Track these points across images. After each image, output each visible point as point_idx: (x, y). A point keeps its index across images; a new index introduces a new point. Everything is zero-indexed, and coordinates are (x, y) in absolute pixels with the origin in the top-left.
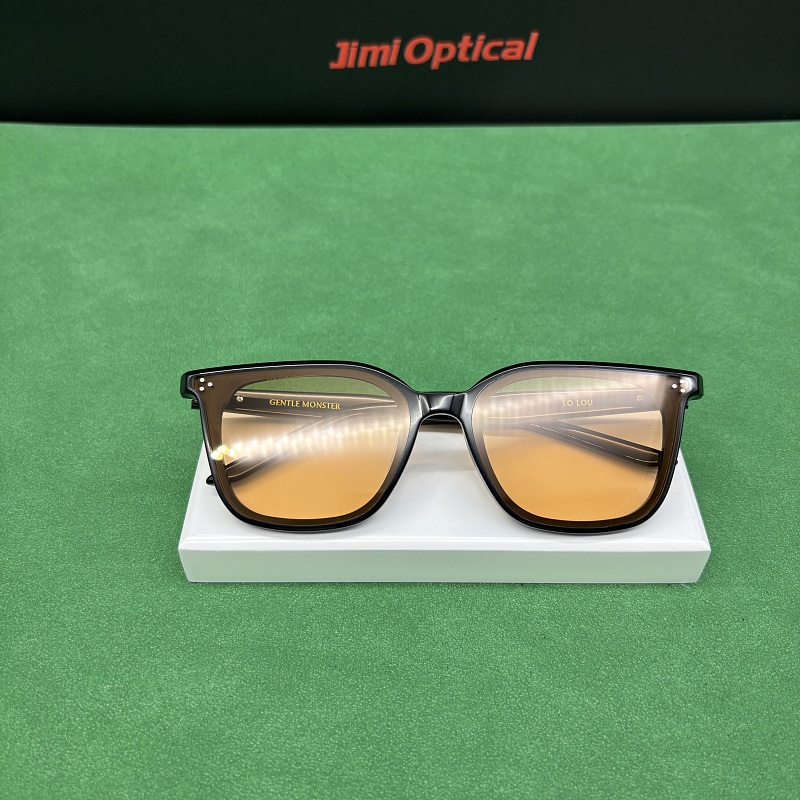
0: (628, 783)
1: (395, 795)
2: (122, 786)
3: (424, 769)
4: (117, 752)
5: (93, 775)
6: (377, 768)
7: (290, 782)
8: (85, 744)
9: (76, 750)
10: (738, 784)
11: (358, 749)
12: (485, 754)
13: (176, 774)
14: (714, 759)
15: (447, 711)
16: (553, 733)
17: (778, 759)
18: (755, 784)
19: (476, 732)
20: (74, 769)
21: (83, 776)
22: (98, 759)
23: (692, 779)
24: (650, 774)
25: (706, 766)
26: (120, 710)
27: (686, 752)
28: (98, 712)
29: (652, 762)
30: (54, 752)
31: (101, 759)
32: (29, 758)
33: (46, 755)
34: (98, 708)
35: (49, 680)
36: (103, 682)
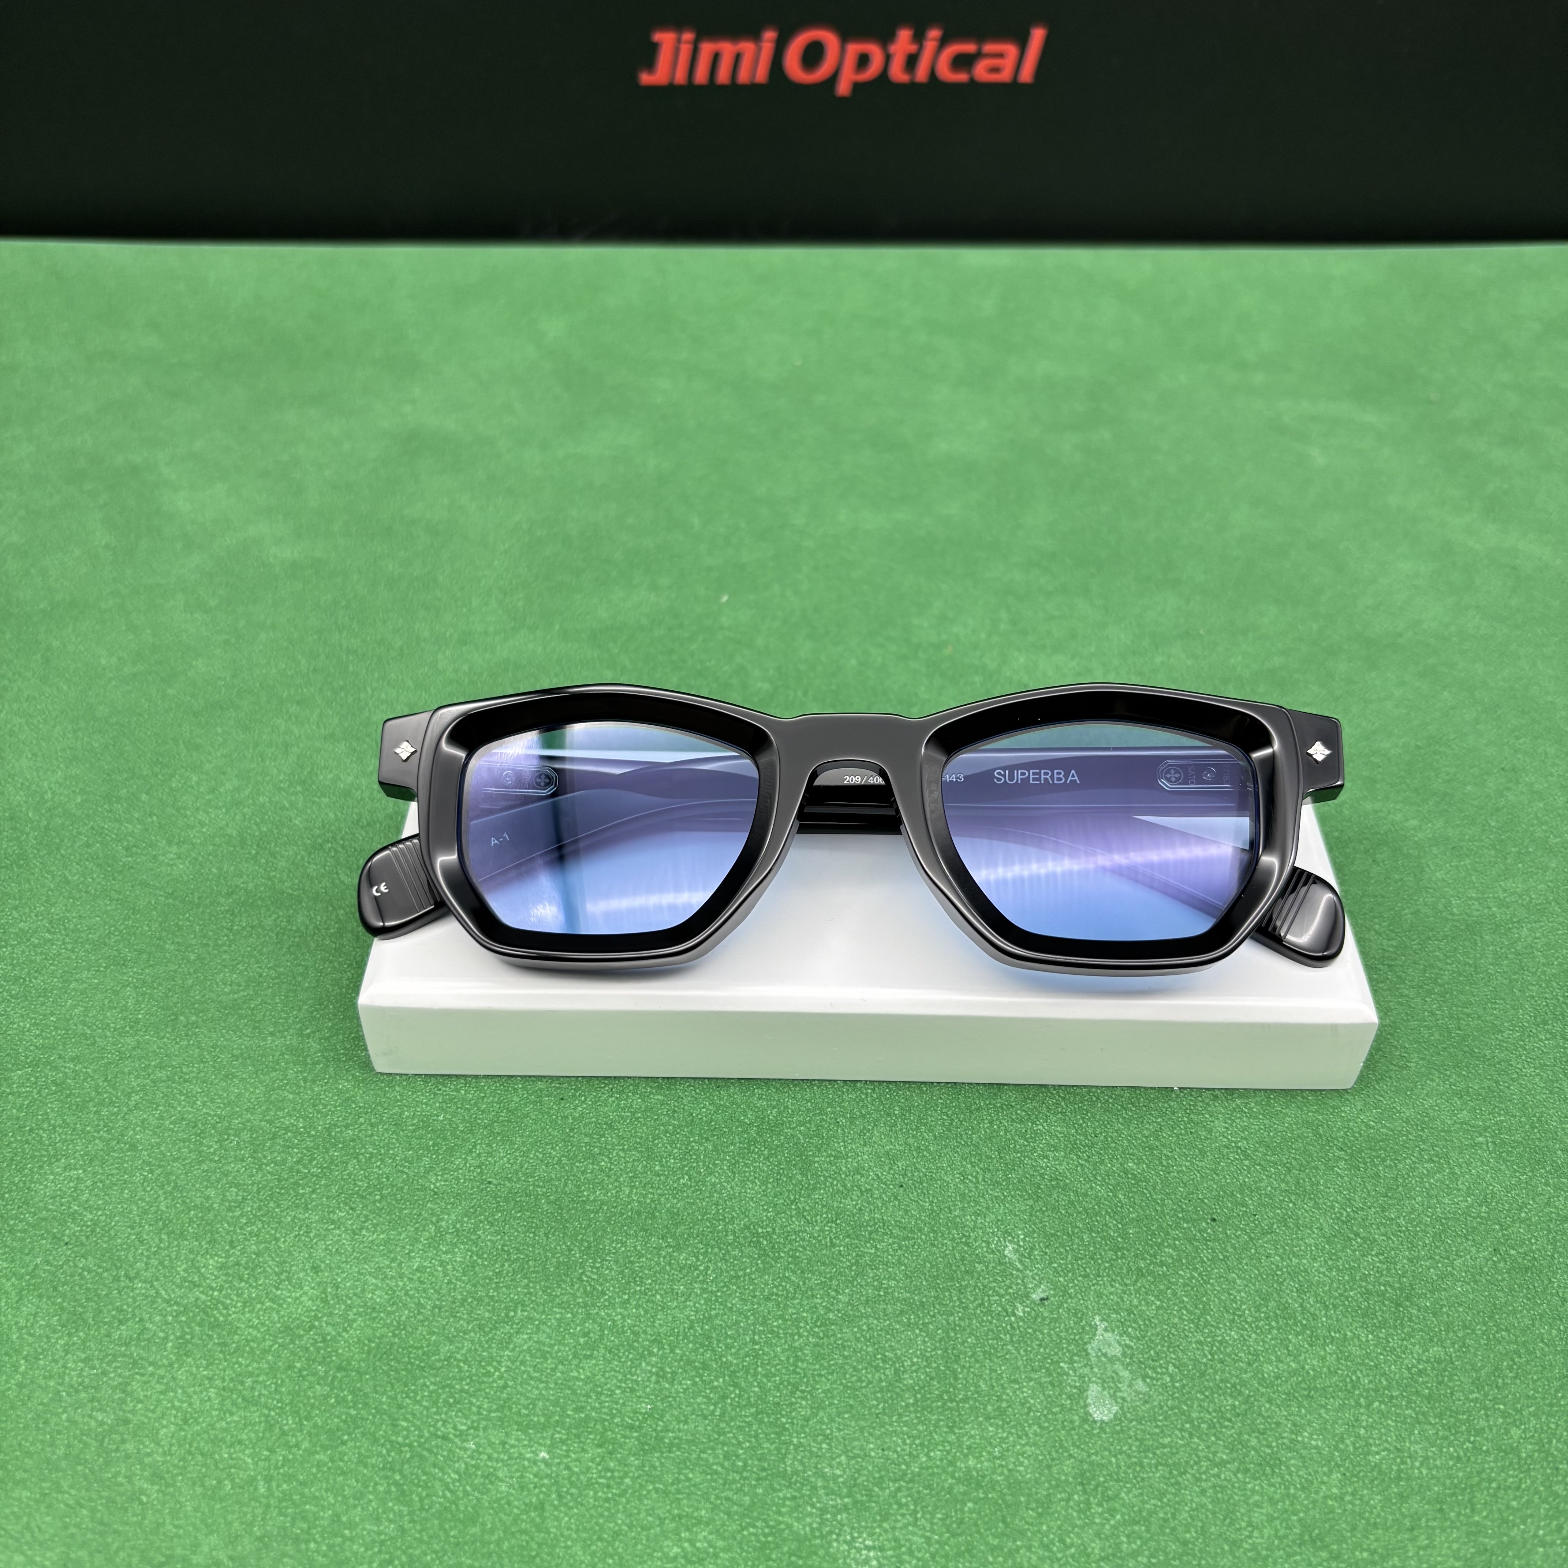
0: (1215, 1454)
1: (764, 1469)
2: (240, 1442)
3: (821, 1422)
4: (232, 1380)
5: (185, 1421)
6: (732, 1419)
7: (563, 1442)
8: (171, 1365)
9: (152, 1375)
10: (1427, 1458)
11: (695, 1384)
12: (940, 1397)
13: (345, 1422)
14: (1380, 1411)
15: (867, 1318)
16: (1071, 1362)
18: (1459, 1459)
19: (923, 1356)
20: (148, 1410)
21: (165, 1422)
22: (195, 1392)
23: (1336, 1448)
24: (1257, 1438)
25: (1364, 1424)
26: (239, 1304)
27: (1326, 1398)
28: (197, 1307)
29: (1260, 1414)
30: (110, 1379)
31: (201, 1392)
32: (61, 1388)
33: (95, 1384)
34: (197, 1299)
35: (105, 1246)
36: (207, 1252)
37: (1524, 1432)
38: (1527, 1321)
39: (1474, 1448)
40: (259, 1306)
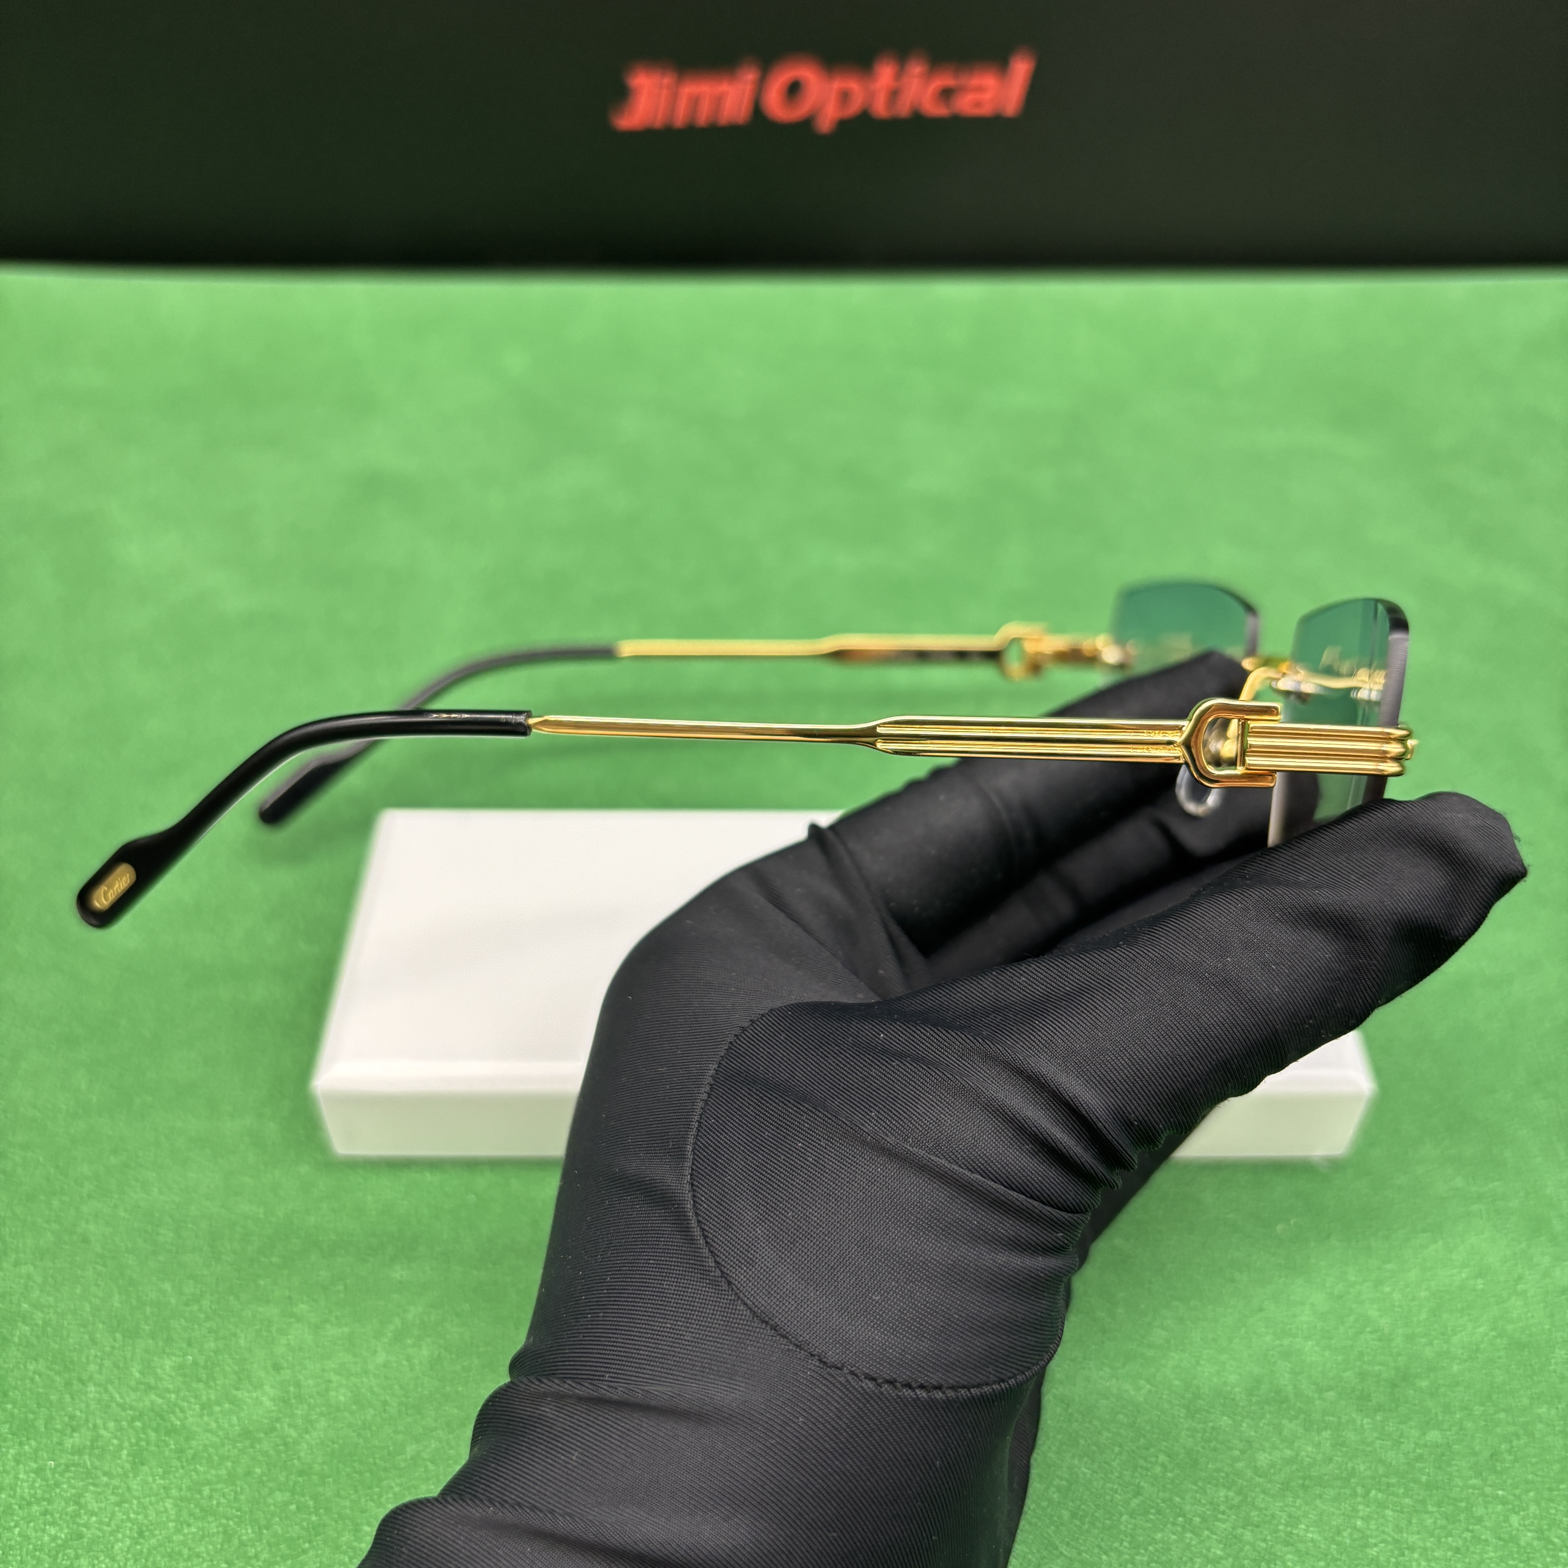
0: (1208, 1550)
2: (198, 1556)
4: (189, 1489)
5: (141, 1534)
8: (126, 1475)
9: (107, 1485)
10: (1425, 1549)
14: (1377, 1500)
17: (1504, 1502)
18: (1457, 1550)
20: (101, 1522)
21: (120, 1536)
22: (151, 1503)
23: (1333, 1541)
24: (1252, 1531)
25: (1361, 1514)
26: (197, 1407)
27: (1321, 1486)
28: (152, 1410)
29: (1253, 1505)
30: (63, 1490)
31: (158, 1503)
32: (13, 1501)
33: (47, 1496)
34: (153, 1403)
35: (56, 1346)
36: (164, 1352)
37: (1523, 1519)
38: (1526, 1401)
39: (1473, 1537)
40: (217, 1409)
